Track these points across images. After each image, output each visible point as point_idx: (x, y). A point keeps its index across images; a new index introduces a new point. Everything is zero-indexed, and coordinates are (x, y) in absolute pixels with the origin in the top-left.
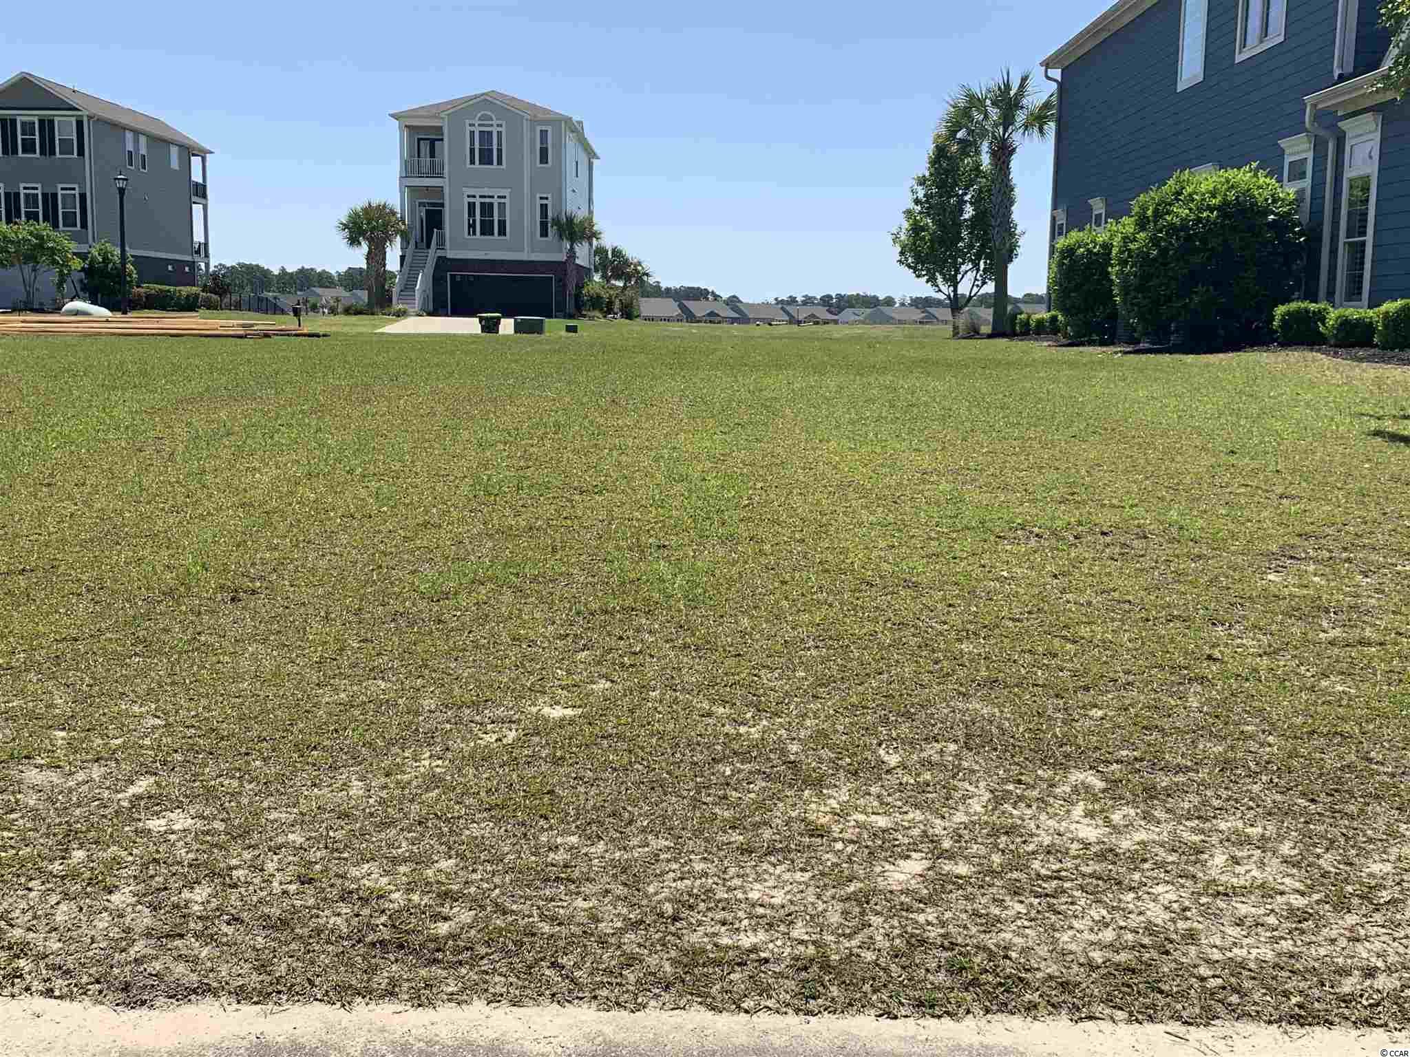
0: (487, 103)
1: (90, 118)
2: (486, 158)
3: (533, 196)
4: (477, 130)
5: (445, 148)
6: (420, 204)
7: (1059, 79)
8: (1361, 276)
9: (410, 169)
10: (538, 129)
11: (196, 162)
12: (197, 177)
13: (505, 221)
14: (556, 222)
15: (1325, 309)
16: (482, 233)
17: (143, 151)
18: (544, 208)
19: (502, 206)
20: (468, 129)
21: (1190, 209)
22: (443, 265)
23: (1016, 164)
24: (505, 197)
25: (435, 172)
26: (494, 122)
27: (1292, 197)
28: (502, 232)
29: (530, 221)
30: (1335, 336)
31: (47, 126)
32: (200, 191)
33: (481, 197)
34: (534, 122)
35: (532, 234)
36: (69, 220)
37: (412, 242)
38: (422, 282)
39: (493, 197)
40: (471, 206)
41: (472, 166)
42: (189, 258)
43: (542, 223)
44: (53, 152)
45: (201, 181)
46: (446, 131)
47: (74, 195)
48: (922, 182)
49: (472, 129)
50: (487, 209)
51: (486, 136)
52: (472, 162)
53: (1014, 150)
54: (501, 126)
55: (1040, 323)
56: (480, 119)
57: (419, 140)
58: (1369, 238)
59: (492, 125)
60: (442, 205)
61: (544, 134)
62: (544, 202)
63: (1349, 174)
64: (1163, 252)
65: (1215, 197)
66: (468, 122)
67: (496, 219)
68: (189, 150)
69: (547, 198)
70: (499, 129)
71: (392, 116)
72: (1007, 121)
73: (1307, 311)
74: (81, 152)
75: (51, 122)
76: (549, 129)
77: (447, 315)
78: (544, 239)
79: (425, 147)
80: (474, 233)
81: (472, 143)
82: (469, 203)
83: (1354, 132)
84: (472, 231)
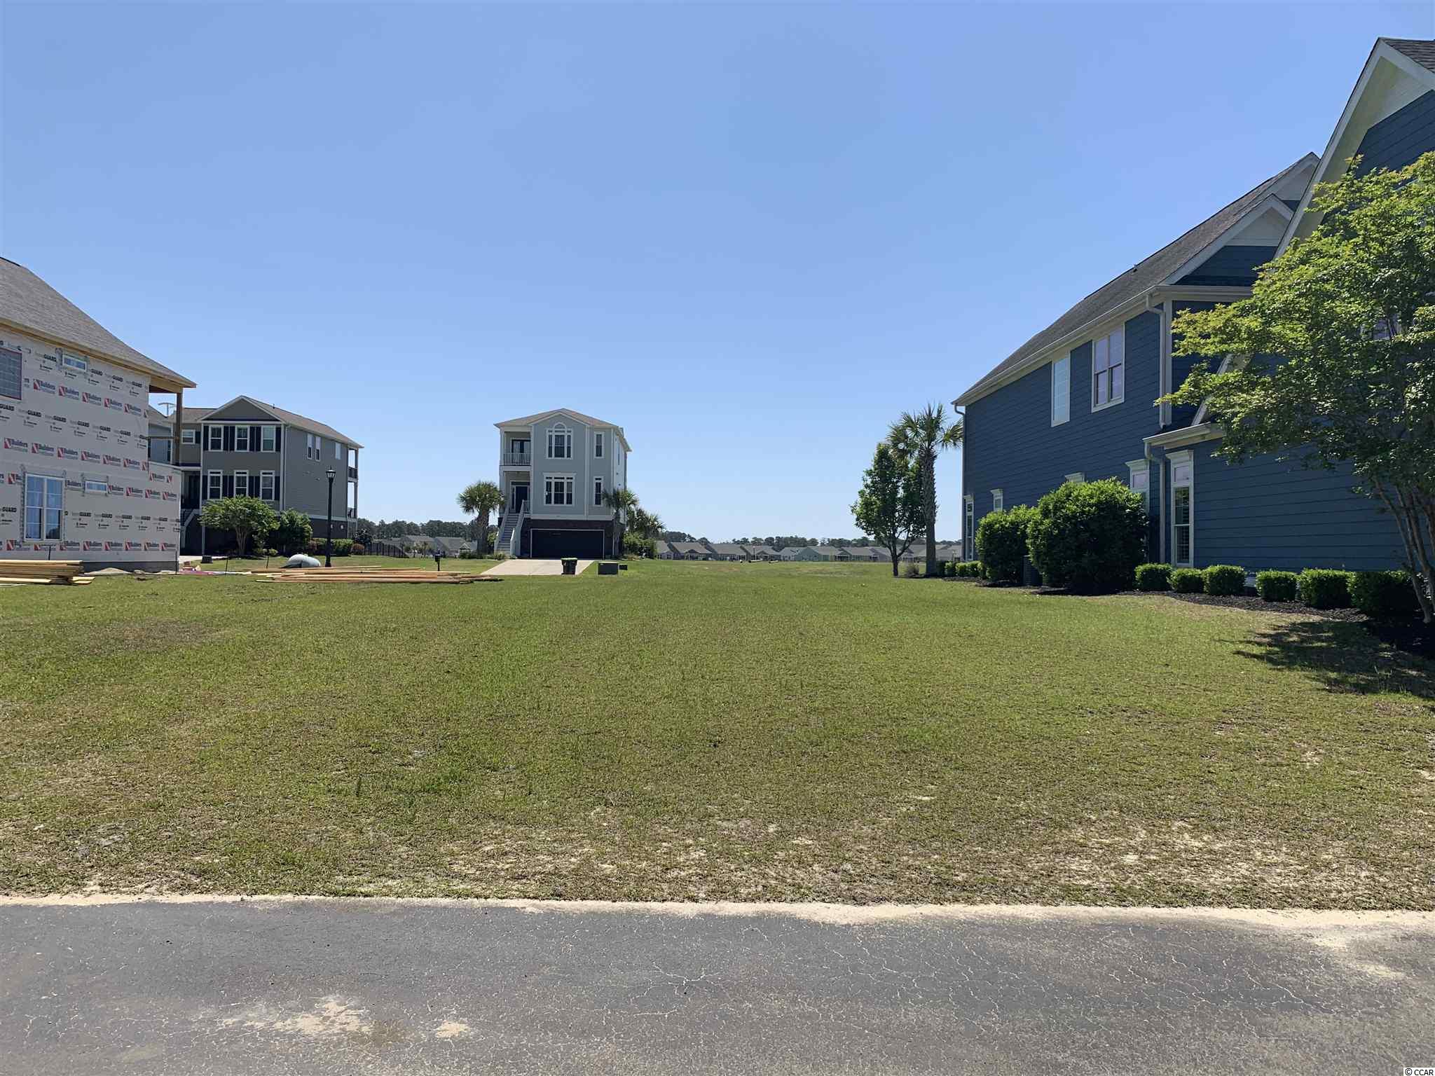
0: (561, 416)
1: (285, 426)
2: (559, 453)
3: (591, 477)
4: (554, 434)
5: (532, 448)
6: (513, 483)
7: (964, 412)
8: (1188, 547)
9: (506, 460)
10: (596, 433)
11: (351, 454)
12: (351, 464)
13: (571, 494)
14: (606, 495)
15: (1168, 568)
16: (556, 502)
17: (318, 447)
18: (598, 485)
19: (570, 484)
20: (548, 434)
21: (1077, 506)
22: (527, 522)
23: (937, 465)
24: (571, 478)
25: (524, 461)
26: (566, 430)
27: (1138, 498)
28: (569, 502)
29: (588, 495)
30: (1178, 586)
31: (256, 432)
32: (353, 473)
33: (555, 478)
34: (593, 429)
35: (590, 504)
36: (267, 495)
37: (507, 510)
38: (514, 535)
39: (563, 478)
40: (549, 484)
41: (550, 458)
42: (344, 519)
43: (596, 496)
44: (259, 449)
45: (354, 467)
46: (532, 434)
47: (272, 478)
48: (869, 473)
49: (550, 434)
50: (559, 486)
51: (560, 439)
52: (550, 455)
53: (936, 456)
54: (570, 432)
55: (963, 569)
56: (556, 427)
57: (513, 441)
58: (1191, 525)
59: (564, 431)
60: (529, 484)
61: (599, 437)
62: (598, 481)
63: (1175, 485)
64: (1062, 532)
65: (1092, 498)
66: (547, 429)
67: (565, 492)
68: (347, 446)
69: (600, 479)
70: (569, 434)
71: (496, 425)
72: (931, 438)
73: (1157, 570)
74: (278, 448)
75: (259, 429)
76: (603, 433)
77: (529, 558)
78: (598, 506)
79: (517, 446)
80: (550, 503)
81: (550, 443)
82: (547, 483)
83: (1176, 460)
84: (549, 501)
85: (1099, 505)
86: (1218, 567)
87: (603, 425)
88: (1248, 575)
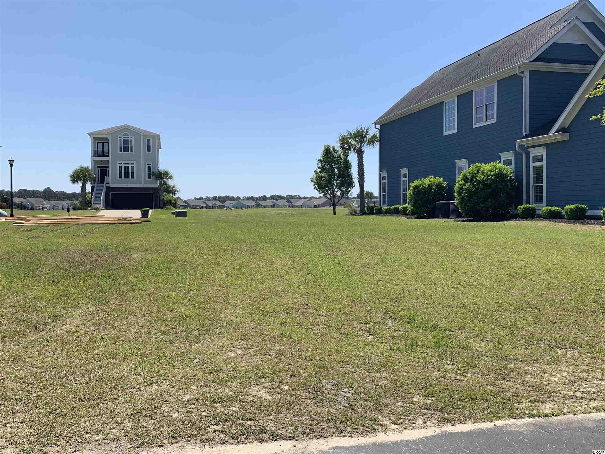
0: (126, 129)
2: (126, 149)
3: (145, 163)
4: (122, 139)
5: (110, 147)
6: (98, 167)
7: (379, 128)
8: (542, 196)
9: (95, 154)
10: (147, 139)
13: (134, 173)
14: (154, 173)
15: (535, 207)
16: (125, 177)
18: (149, 168)
19: (133, 167)
20: (119, 139)
21: (484, 176)
22: (108, 189)
24: (134, 164)
25: (105, 154)
26: (129, 136)
28: (133, 177)
29: (144, 173)
30: (548, 215)
33: (124, 164)
34: (145, 136)
35: (145, 178)
37: (96, 183)
38: (102, 196)
39: (129, 164)
40: (120, 168)
41: (121, 152)
43: (148, 174)
46: (110, 139)
48: (320, 161)
49: (121, 139)
50: (126, 168)
51: (126, 142)
52: (121, 151)
54: (132, 138)
56: (123, 135)
57: (97, 143)
58: (544, 185)
59: (128, 137)
60: (108, 167)
61: (149, 141)
62: (149, 166)
63: (532, 165)
65: (492, 172)
66: (119, 136)
67: (130, 172)
69: (150, 164)
70: (131, 139)
71: (88, 134)
72: (361, 142)
76: (151, 139)
77: (110, 209)
78: (150, 179)
79: (100, 145)
80: (122, 178)
81: (121, 144)
82: (119, 166)
83: (533, 152)
84: (120, 177)
85: (496, 175)
86: (573, 206)
87: (152, 134)
88: (588, 209)
